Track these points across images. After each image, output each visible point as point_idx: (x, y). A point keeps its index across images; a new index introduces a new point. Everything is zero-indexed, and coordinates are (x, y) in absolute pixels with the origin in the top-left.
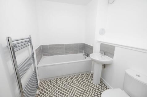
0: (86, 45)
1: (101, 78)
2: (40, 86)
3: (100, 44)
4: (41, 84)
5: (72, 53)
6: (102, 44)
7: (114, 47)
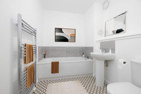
0: (86, 47)
1: (104, 80)
2: (38, 86)
3: (100, 43)
4: (39, 84)
5: (71, 56)
6: (101, 43)
7: (114, 41)
